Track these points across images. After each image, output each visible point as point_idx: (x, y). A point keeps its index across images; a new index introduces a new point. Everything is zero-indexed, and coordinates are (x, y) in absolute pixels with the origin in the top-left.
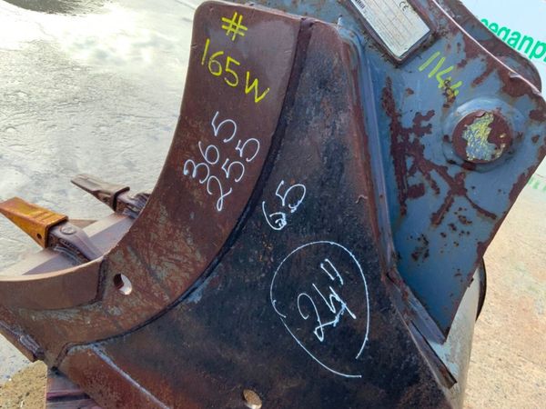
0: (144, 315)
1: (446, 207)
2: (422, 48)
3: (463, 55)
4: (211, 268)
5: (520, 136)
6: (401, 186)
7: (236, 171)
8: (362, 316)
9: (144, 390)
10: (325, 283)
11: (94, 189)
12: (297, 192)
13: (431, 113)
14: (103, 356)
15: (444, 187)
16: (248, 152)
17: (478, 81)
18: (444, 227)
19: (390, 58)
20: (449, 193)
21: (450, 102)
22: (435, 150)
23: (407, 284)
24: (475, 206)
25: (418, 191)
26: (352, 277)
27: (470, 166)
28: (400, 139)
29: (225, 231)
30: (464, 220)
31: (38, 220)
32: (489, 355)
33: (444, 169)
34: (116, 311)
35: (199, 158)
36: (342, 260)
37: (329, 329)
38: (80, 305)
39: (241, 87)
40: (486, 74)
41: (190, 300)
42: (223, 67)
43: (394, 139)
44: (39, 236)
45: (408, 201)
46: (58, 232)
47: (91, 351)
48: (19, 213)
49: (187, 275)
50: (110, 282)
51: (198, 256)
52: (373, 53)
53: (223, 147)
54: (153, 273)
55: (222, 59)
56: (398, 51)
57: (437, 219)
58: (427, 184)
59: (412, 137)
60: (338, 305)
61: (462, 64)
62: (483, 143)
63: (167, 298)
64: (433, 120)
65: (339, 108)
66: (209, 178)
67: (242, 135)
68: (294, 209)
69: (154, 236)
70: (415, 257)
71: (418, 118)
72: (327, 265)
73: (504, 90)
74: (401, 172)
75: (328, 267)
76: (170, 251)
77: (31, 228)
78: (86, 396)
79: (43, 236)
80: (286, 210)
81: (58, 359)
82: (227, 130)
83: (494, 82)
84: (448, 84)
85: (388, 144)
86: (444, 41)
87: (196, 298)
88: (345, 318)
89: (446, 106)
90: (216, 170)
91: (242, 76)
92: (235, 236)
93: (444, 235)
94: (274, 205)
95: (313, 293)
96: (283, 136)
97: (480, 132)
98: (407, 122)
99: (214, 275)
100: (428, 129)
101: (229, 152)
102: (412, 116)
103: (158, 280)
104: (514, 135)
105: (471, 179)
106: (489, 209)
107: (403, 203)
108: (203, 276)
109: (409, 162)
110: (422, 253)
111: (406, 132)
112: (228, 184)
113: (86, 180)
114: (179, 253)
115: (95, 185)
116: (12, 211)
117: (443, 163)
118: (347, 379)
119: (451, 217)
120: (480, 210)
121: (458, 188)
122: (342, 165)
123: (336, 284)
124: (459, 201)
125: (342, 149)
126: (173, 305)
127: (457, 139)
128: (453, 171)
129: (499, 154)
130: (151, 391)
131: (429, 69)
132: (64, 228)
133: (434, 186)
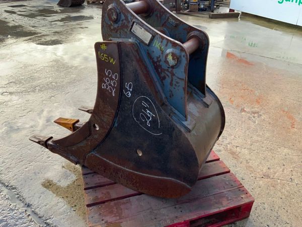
0: (104, 135)
1: (172, 80)
2: (152, 40)
3: (161, 39)
4: (117, 114)
5: (180, 56)
6: (160, 78)
7: (114, 83)
8: (156, 115)
9: (111, 162)
10: (145, 108)
11: (87, 110)
12: (130, 85)
13: (160, 56)
14: (96, 155)
15: (170, 75)
16: (116, 77)
17: (166, 45)
18: (174, 86)
20: (171, 76)
22: (164, 66)
23: (172, 106)
24: (179, 78)
25: (164, 78)
26: (150, 104)
27: (173, 67)
28: (155, 65)
29: (117, 101)
30: (177, 83)
31: (69, 123)
32: (262, 147)
33: (168, 70)
34: (96, 136)
35: (105, 83)
37: (150, 122)
38: (86, 138)
39: (109, 61)
40: (168, 43)
41: (115, 126)
42: (104, 57)
43: (154, 65)
44: (71, 128)
45: (163, 81)
46: (77, 125)
47: (92, 154)
48: (62, 122)
49: (111, 118)
50: (92, 127)
51: (113, 111)
52: (142, 44)
53: (109, 78)
54: (103, 121)
55: (103, 55)
56: (147, 42)
57: (171, 84)
58: (166, 75)
59: (158, 63)
60: (150, 114)
61: (162, 42)
62: (172, 61)
63: (108, 127)
64: (161, 58)
65: (132, 61)
66: (109, 87)
67: (113, 74)
68: (131, 90)
69: (100, 109)
70: (170, 97)
71: (157, 58)
72: (143, 103)
73: (172, 45)
74: (159, 74)
75: (145, 104)
76: (105, 112)
77: (67, 126)
78: (95, 172)
79: (72, 127)
80: (130, 91)
81: (84, 162)
82: (109, 73)
83: (170, 44)
84: (160, 47)
85: (153, 67)
86: (156, 37)
87: (116, 125)
88: (152, 117)
89: (162, 53)
90: (110, 85)
91: (109, 59)
92: (120, 102)
93: (174, 88)
95: (143, 113)
96: (122, 71)
97: (170, 58)
99: (119, 116)
100: (160, 61)
101: (111, 79)
102: (156, 58)
103: (105, 122)
104: (178, 57)
105: (175, 71)
106: (181, 77)
107: (162, 82)
108: (115, 117)
109: (160, 70)
110: (172, 95)
111: (156, 62)
112: (113, 87)
113: (83, 107)
114: (108, 112)
115: (87, 108)
116: (60, 121)
117: (167, 68)
118: (159, 136)
119: (174, 83)
120: (180, 79)
121: (173, 74)
122: (137, 75)
123: (147, 108)
124: (174, 78)
125: (137, 71)
126: (111, 129)
127: (166, 61)
128: (170, 70)
129: (176, 62)
130: (112, 162)
131: (155, 45)
132: (78, 123)
133: (168, 75)
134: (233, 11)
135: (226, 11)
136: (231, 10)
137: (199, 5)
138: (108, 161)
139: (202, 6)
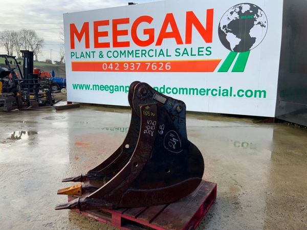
1: (178, 121)
2: (167, 101)
4: (153, 148)
5: (182, 107)
7: (153, 128)
8: (179, 140)
10: (172, 138)
12: (163, 126)
14: (132, 190)
15: (177, 117)
16: (155, 124)
17: (175, 102)
19: (164, 104)
21: (173, 106)
22: (174, 113)
25: (174, 120)
26: (175, 134)
27: (179, 113)
29: (154, 139)
34: (135, 173)
35: (146, 129)
36: (173, 133)
37: (175, 145)
39: (151, 115)
42: (147, 114)
47: (128, 191)
48: (67, 190)
49: (149, 153)
51: (150, 147)
53: (150, 125)
54: (142, 157)
57: (178, 122)
58: (175, 118)
59: (170, 113)
60: (175, 140)
64: (172, 109)
66: (149, 131)
67: (153, 122)
68: (163, 129)
69: (141, 149)
75: (172, 135)
76: (145, 150)
77: (74, 191)
79: (80, 191)
82: (150, 122)
84: (172, 104)
86: (169, 99)
87: (151, 157)
88: (177, 142)
90: (150, 129)
91: (150, 113)
92: (156, 139)
93: (180, 124)
94: (160, 130)
95: (171, 141)
96: (159, 119)
97: (178, 108)
98: (169, 111)
100: (172, 111)
101: (151, 125)
103: (144, 158)
105: (180, 115)
109: (171, 116)
112: (152, 131)
114: (147, 149)
116: (64, 191)
118: (181, 152)
119: (180, 121)
121: (179, 116)
124: (180, 118)
127: (176, 110)
128: (177, 115)
131: (168, 103)
134: (71, 103)
135: (65, 103)
136: (68, 103)
137: (38, 101)
138: (140, 190)
139: (41, 102)
